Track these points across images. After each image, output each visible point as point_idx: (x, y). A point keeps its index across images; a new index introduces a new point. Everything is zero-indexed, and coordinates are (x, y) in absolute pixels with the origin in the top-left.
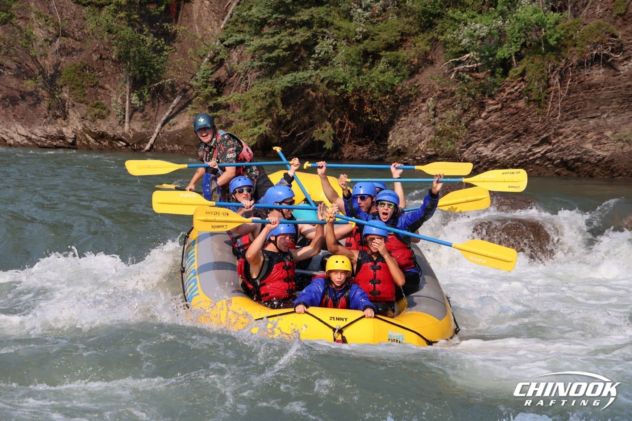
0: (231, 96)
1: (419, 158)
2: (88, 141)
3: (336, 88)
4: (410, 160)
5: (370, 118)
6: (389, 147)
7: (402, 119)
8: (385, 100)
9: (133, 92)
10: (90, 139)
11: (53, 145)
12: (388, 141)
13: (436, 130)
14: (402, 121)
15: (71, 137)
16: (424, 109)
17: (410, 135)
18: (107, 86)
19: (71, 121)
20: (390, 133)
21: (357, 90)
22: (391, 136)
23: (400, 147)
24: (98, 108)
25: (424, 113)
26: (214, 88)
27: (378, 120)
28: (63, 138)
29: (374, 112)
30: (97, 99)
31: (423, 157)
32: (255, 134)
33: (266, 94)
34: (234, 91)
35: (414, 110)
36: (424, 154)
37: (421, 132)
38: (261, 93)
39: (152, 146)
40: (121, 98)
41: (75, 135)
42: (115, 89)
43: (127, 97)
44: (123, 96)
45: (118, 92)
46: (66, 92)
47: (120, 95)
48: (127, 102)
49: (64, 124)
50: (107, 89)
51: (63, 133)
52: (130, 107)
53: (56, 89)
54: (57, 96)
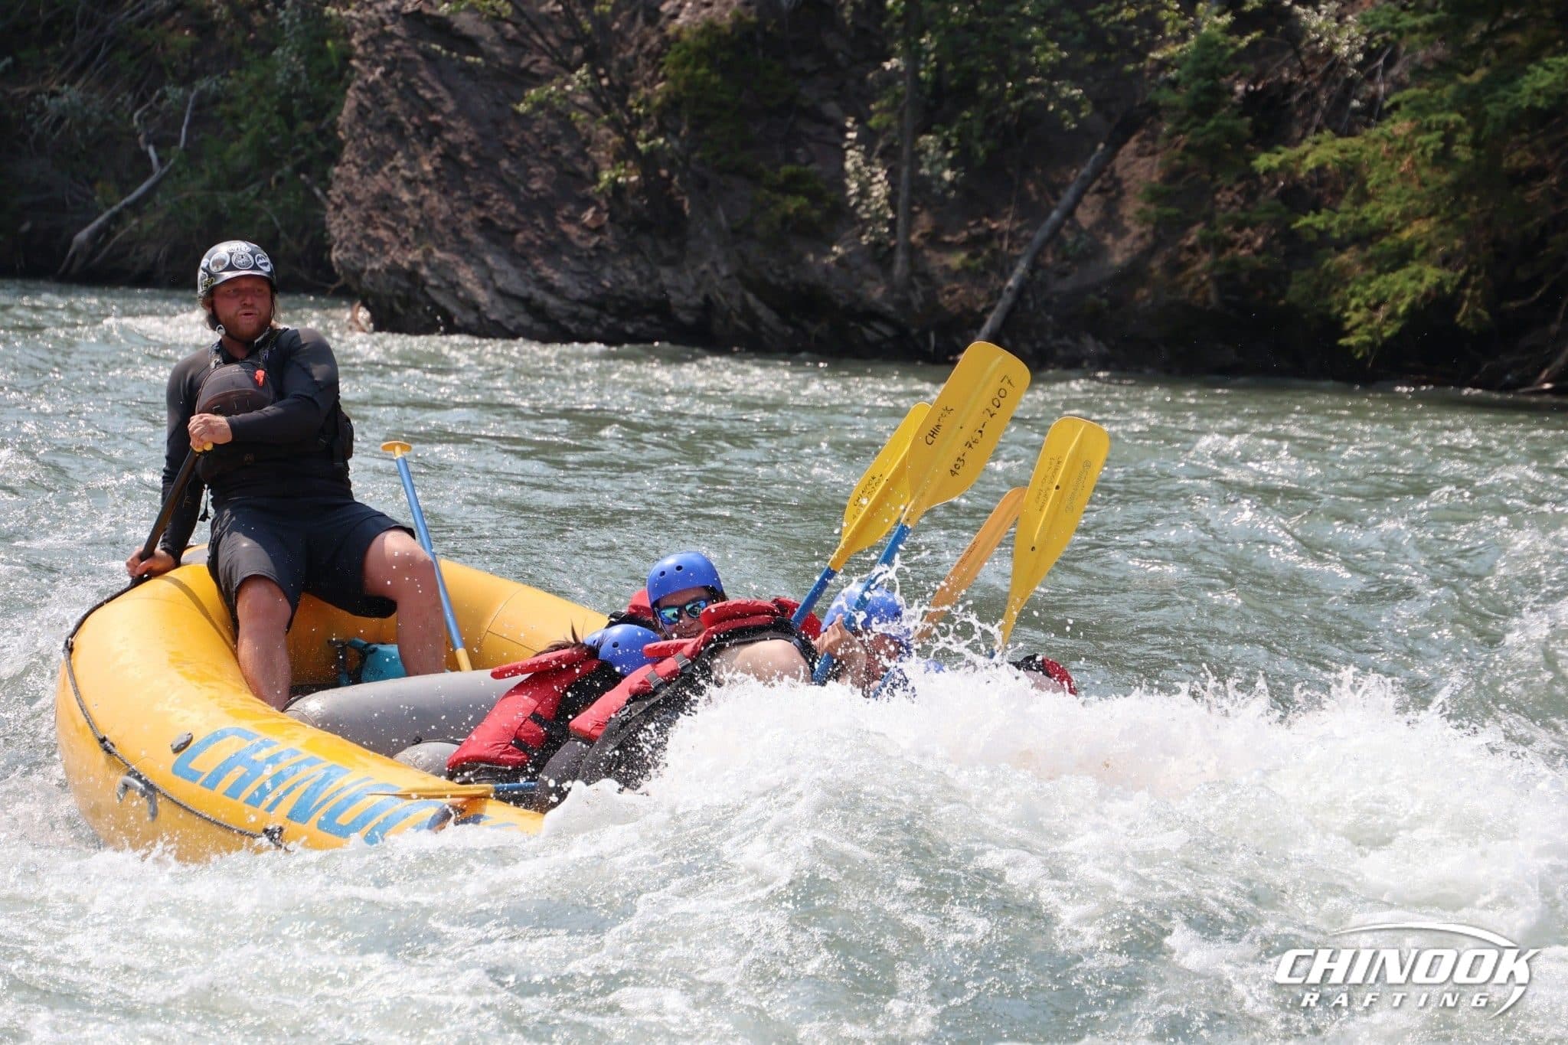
0: (1306, 146)
2: (754, 320)
9: (927, 130)
10: (762, 311)
15: (692, 302)
18: (831, 109)
19: (691, 244)
24: (796, 193)
26: (1241, 115)
28: (661, 306)
30: (791, 159)
32: (1399, 295)
33: (1448, 139)
34: (1319, 130)
38: (1423, 139)
40: (882, 154)
41: (707, 298)
42: (860, 120)
43: (906, 151)
44: (890, 146)
45: (870, 130)
46: (676, 133)
47: (881, 144)
48: (905, 171)
49: (667, 252)
50: (829, 122)
51: (662, 289)
52: (913, 190)
53: (637, 122)
54: (641, 146)
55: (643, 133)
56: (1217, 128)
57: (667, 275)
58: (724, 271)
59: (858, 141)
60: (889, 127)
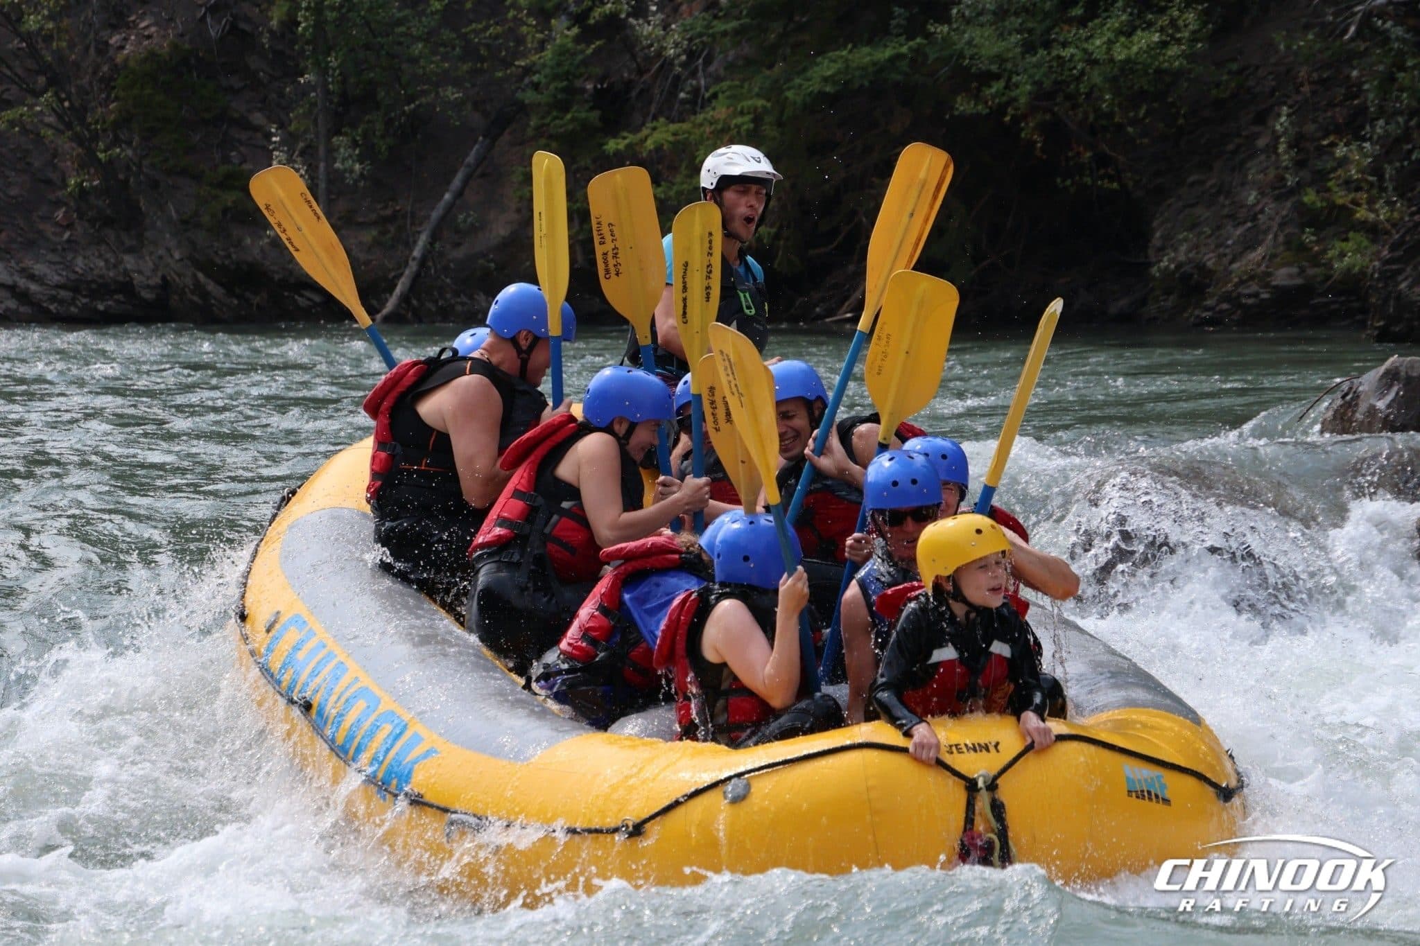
0: (645, 132)
1: (1251, 301)
2: (205, 294)
3: (979, 90)
4: (1225, 306)
5: (1088, 180)
6: (1154, 271)
7: (1191, 179)
8: (1134, 122)
9: (338, 133)
10: (211, 287)
11: (96, 311)
12: (1151, 252)
13: (1301, 208)
14: (1192, 184)
15: (151, 282)
16: (1262, 143)
17: (1219, 228)
18: (258, 118)
19: (148, 234)
20: (1155, 224)
21: (1043, 96)
22: (1158, 234)
23: (1187, 268)
24: (232, 188)
25: (1263, 157)
26: (592, 109)
27: (1115, 185)
28: (127, 287)
29: (1102, 160)
30: (226, 160)
31: (1265, 296)
34: (655, 118)
35: (1230, 147)
36: (1266, 285)
37: (1254, 218)
38: (739, 120)
39: (405, 298)
40: (302, 154)
41: (164, 278)
42: (281, 126)
43: (322, 150)
44: (309, 147)
45: (291, 134)
46: (129, 143)
47: (301, 145)
48: (322, 165)
49: (128, 242)
50: (257, 129)
51: (126, 273)
52: (330, 182)
53: (95, 137)
54: (101, 156)
55: (101, 145)
56: (573, 120)
57: (129, 261)
58: (177, 256)
59: (282, 143)
60: (306, 131)
